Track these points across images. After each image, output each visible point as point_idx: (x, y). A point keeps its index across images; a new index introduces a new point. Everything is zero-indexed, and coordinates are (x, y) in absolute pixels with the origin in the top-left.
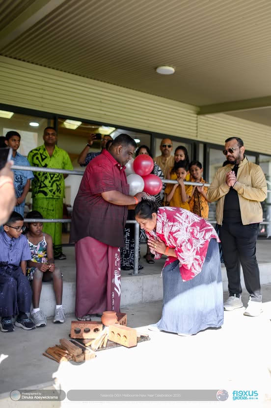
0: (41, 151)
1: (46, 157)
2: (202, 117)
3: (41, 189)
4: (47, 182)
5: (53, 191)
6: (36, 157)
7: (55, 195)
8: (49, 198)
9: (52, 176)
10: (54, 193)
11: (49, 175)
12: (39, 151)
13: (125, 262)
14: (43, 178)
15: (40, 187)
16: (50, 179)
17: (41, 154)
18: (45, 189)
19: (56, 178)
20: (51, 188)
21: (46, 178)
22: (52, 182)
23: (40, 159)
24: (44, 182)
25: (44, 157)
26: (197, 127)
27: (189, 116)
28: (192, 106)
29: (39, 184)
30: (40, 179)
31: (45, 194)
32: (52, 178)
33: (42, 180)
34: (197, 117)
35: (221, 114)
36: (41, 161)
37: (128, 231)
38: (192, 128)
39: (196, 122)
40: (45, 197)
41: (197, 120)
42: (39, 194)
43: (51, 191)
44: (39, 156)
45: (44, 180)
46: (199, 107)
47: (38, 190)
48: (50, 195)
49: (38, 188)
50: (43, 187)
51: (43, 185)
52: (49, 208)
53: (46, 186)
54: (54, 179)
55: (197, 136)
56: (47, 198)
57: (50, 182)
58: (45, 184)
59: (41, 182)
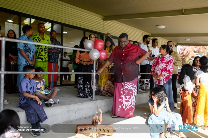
0: (38, 36)
1: (41, 39)
2: (105, 21)
3: (40, 57)
4: (43, 53)
5: (46, 58)
6: (35, 39)
7: (46, 60)
8: (44, 62)
9: (45, 49)
10: (46, 59)
11: (43, 49)
12: (36, 36)
13: (81, 94)
14: (40, 51)
15: (39, 55)
16: (44, 51)
17: (38, 38)
18: (42, 57)
19: (47, 50)
20: (45, 56)
21: (42, 50)
22: (45, 53)
23: (38, 40)
24: (41, 53)
25: (40, 39)
26: (103, 26)
27: (100, 21)
28: (100, 16)
29: (38, 54)
30: (38, 51)
31: (42, 59)
32: (45, 51)
33: (40, 52)
34: (103, 22)
35: (115, 21)
36: (38, 41)
37: (82, 78)
38: (101, 27)
39: (102, 24)
40: (42, 61)
41: (103, 23)
42: (38, 59)
43: (45, 57)
44: (37, 39)
45: (41, 52)
46: (104, 16)
47: (37, 57)
48: (44, 60)
49: (37, 56)
50: (41, 56)
51: (40, 54)
52: (44, 67)
53: (42, 55)
54: (46, 51)
55: (103, 31)
56: (42, 62)
57: (44, 53)
58: (41, 54)
59: (40, 53)
